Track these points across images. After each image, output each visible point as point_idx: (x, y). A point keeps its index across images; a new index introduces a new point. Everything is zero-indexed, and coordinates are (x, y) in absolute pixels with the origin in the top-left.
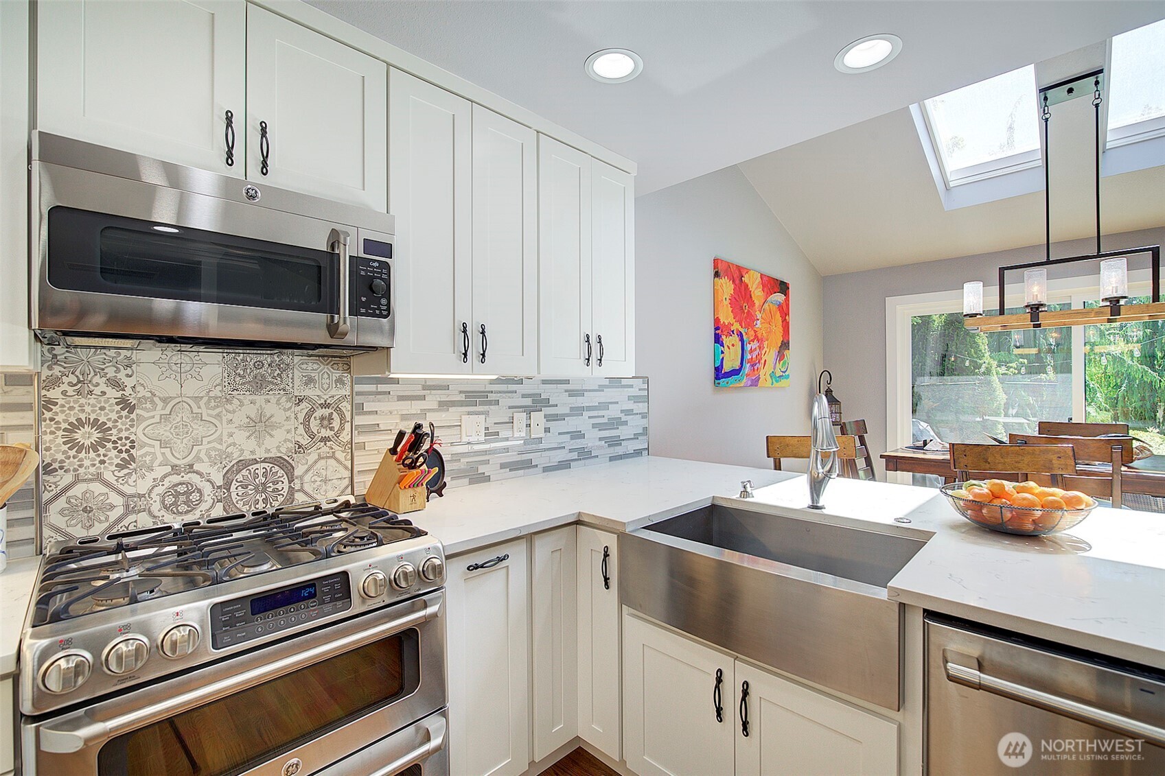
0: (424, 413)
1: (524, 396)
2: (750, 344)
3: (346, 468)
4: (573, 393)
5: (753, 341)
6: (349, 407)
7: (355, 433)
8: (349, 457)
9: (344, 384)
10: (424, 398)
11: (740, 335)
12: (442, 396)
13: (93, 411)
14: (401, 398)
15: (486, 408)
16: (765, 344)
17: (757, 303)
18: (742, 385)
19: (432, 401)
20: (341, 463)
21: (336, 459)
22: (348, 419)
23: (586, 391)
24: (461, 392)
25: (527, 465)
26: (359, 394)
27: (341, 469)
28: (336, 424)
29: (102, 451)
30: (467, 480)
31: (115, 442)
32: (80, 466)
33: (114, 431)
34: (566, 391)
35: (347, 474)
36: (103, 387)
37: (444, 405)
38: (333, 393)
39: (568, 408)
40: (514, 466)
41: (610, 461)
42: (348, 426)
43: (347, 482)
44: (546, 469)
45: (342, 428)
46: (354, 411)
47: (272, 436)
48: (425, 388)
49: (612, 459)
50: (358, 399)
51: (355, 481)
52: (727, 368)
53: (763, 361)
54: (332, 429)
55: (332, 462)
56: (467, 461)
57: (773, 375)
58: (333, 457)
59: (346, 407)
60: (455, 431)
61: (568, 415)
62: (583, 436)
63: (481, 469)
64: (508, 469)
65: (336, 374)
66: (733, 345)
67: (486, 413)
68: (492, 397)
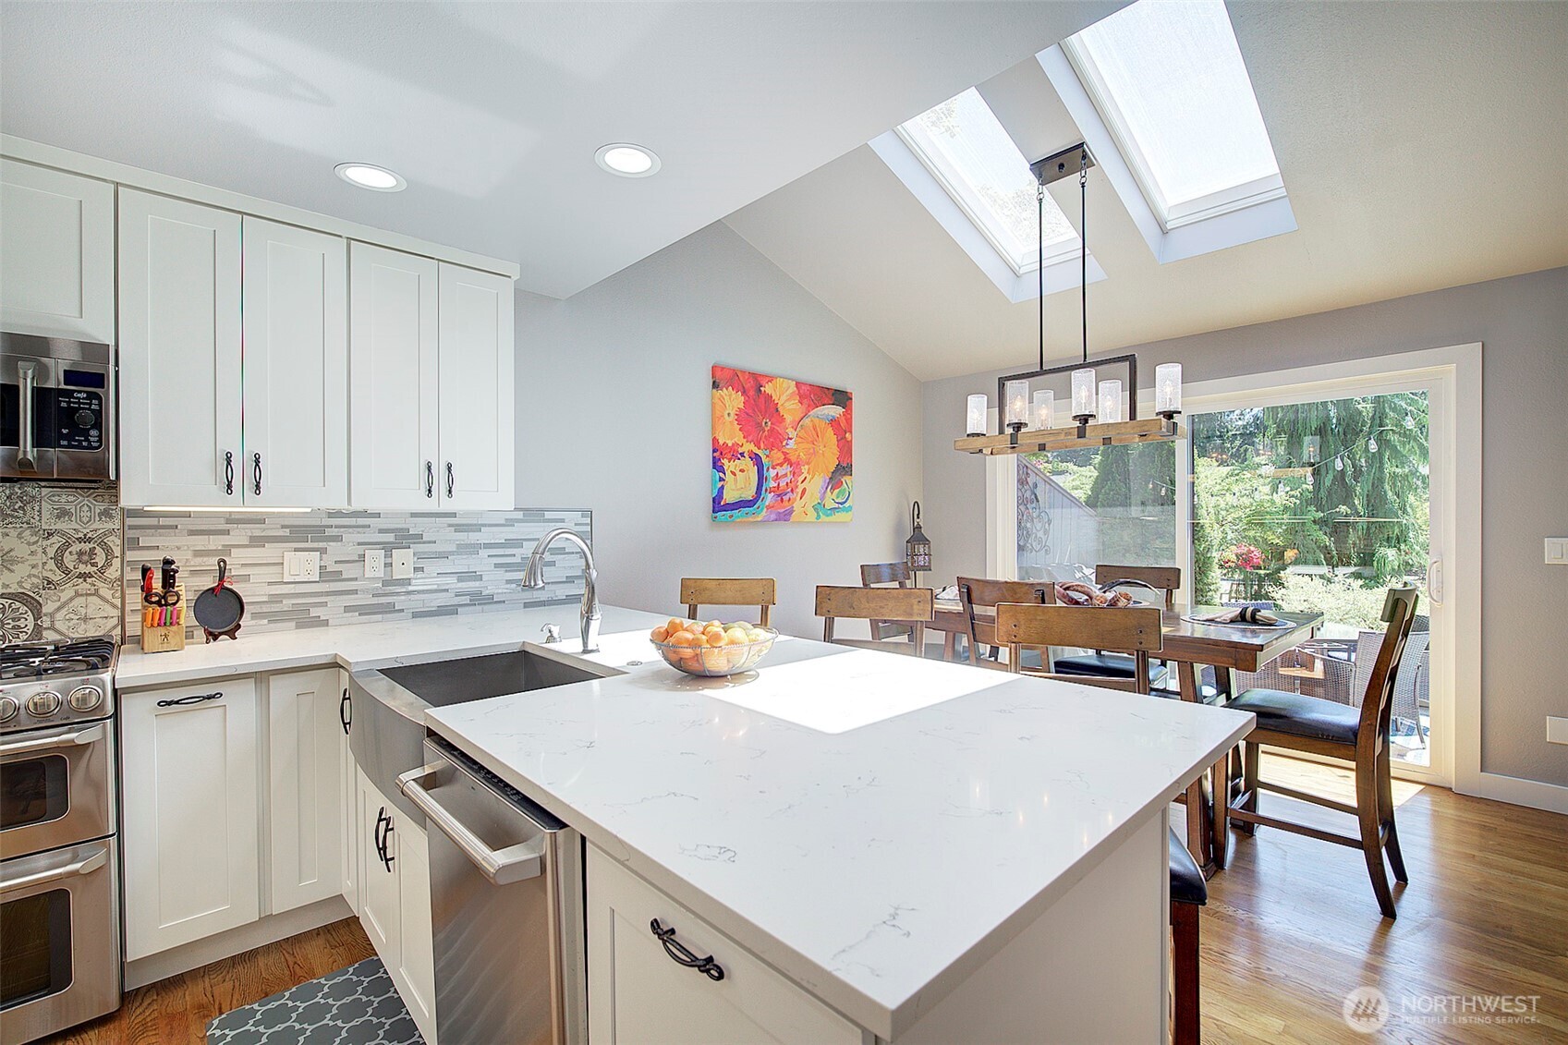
0: (227, 549)
1: (381, 531)
2: (774, 468)
3: (114, 606)
4: (459, 528)
5: (781, 465)
6: (118, 542)
7: (127, 569)
8: (119, 593)
9: (111, 517)
10: (227, 532)
11: (757, 459)
12: (257, 531)
14: (192, 533)
15: (321, 545)
16: (805, 469)
17: (789, 418)
18: (759, 519)
19: (239, 535)
20: (107, 602)
21: (100, 597)
22: (117, 552)
23: (485, 525)
24: (283, 527)
25: (389, 609)
26: (131, 527)
27: (107, 607)
28: (100, 558)
30: (293, 624)
34: (450, 525)
35: (117, 613)
37: (256, 542)
38: (95, 526)
39: (455, 545)
40: (364, 610)
41: (525, 607)
42: (116, 563)
43: (115, 621)
44: (416, 615)
45: (108, 564)
46: (126, 546)
47: (11, 571)
48: (230, 521)
49: (526, 605)
50: (131, 534)
51: (127, 620)
52: (729, 497)
53: (799, 490)
54: (94, 564)
55: (95, 598)
56: (294, 602)
57: (819, 507)
58: (96, 593)
59: (115, 543)
60: (277, 569)
61: (452, 553)
62: (480, 578)
63: (314, 612)
64: (357, 614)
65: (100, 507)
66: (742, 471)
67: (323, 551)
68: (329, 532)
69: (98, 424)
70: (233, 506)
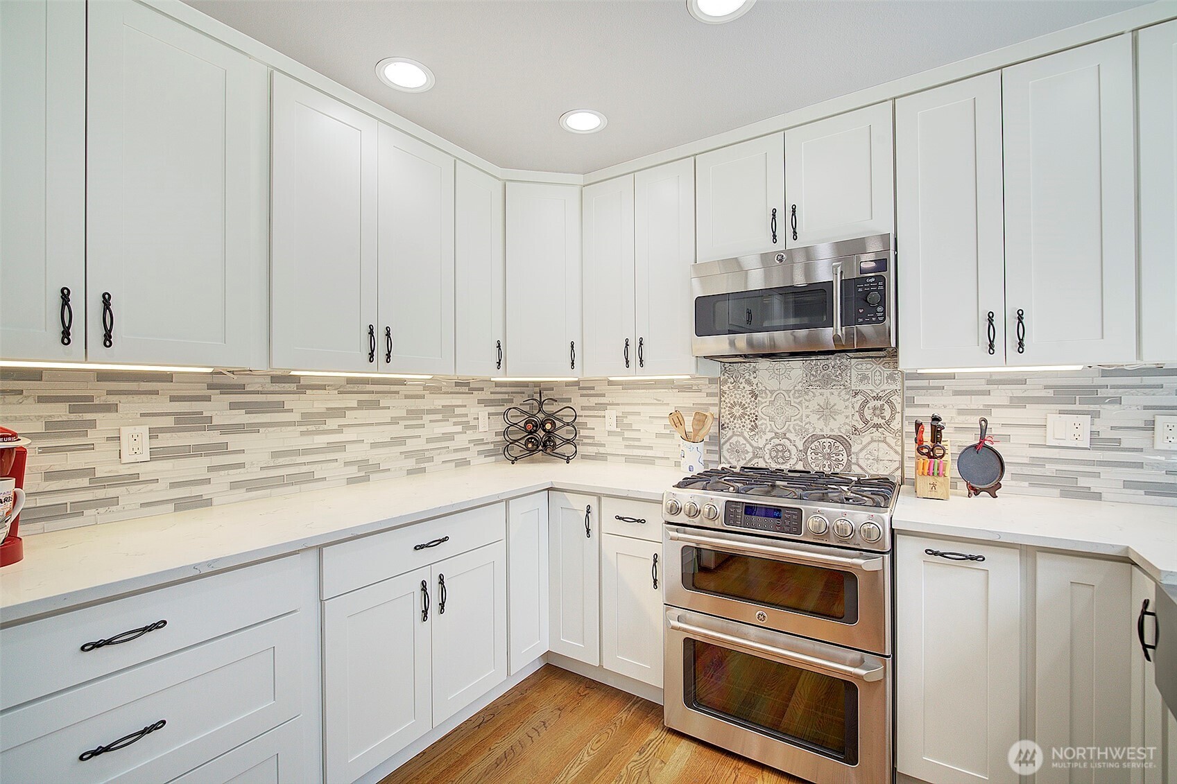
0: (989, 408)
3: (896, 452)
6: (900, 400)
7: (906, 423)
8: (899, 443)
9: (895, 380)
10: (988, 393)
12: (1018, 391)
13: (740, 398)
14: (957, 393)
15: (1092, 407)
19: (1000, 395)
20: (892, 448)
21: (886, 443)
22: (899, 409)
24: (1046, 387)
26: (909, 388)
27: (892, 452)
28: (887, 414)
29: (743, 420)
30: (1057, 491)
31: (749, 416)
32: (735, 427)
33: (748, 409)
35: (898, 458)
36: (744, 385)
37: (1019, 402)
38: (883, 388)
40: (1152, 490)
42: (898, 417)
43: (897, 464)
45: (893, 417)
46: (905, 403)
47: (835, 420)
48: (990, 382)
50: (909, 393)
51: (905, 465)
54: (883, 418)
55: (882, 445)
56: (1058, 468)
58: (884, 441)
59: (897, 400)
60: (1039, 431)
63: (1083, 482)
64: (1142, 492)
65: (888, 372)
67: (1095, 415)
68: (1102, 393)
69: (883, 302)
70: (996, 366)
